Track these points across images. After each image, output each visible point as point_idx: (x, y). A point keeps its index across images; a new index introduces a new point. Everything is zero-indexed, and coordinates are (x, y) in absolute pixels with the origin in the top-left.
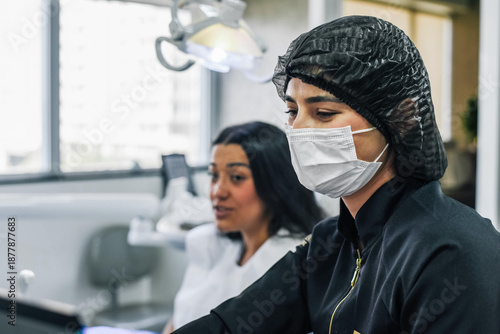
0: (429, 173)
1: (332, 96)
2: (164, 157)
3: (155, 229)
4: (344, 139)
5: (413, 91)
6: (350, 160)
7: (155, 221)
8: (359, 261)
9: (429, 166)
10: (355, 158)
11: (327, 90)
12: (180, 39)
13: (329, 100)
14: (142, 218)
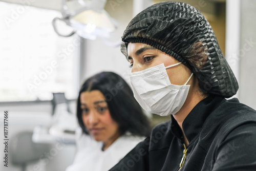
0: (223, 91)
1: (148, 46)
2: (54, 94)
3: (48, 133)
4: (161, 72)
5: (200, 36)
6: (167, 85)
7: (48, 128)
8: (185, 151)
9: (222, 86)
10: (170, 84)
11: (145, 43)
12: (67, 18)
13: (148, 49)
14: (41, 126)
